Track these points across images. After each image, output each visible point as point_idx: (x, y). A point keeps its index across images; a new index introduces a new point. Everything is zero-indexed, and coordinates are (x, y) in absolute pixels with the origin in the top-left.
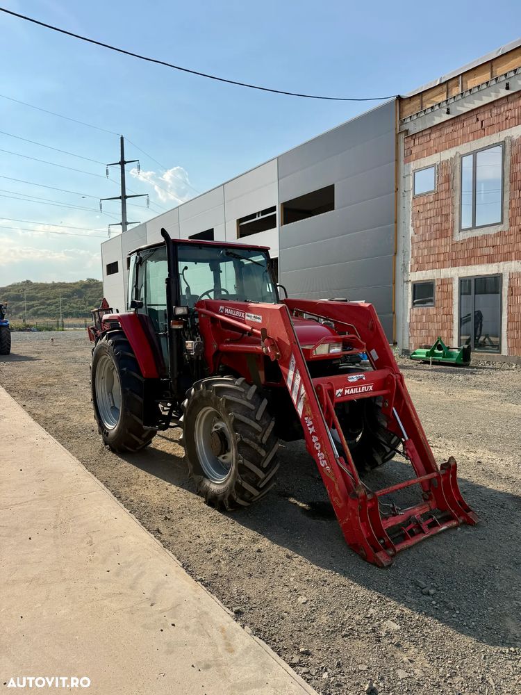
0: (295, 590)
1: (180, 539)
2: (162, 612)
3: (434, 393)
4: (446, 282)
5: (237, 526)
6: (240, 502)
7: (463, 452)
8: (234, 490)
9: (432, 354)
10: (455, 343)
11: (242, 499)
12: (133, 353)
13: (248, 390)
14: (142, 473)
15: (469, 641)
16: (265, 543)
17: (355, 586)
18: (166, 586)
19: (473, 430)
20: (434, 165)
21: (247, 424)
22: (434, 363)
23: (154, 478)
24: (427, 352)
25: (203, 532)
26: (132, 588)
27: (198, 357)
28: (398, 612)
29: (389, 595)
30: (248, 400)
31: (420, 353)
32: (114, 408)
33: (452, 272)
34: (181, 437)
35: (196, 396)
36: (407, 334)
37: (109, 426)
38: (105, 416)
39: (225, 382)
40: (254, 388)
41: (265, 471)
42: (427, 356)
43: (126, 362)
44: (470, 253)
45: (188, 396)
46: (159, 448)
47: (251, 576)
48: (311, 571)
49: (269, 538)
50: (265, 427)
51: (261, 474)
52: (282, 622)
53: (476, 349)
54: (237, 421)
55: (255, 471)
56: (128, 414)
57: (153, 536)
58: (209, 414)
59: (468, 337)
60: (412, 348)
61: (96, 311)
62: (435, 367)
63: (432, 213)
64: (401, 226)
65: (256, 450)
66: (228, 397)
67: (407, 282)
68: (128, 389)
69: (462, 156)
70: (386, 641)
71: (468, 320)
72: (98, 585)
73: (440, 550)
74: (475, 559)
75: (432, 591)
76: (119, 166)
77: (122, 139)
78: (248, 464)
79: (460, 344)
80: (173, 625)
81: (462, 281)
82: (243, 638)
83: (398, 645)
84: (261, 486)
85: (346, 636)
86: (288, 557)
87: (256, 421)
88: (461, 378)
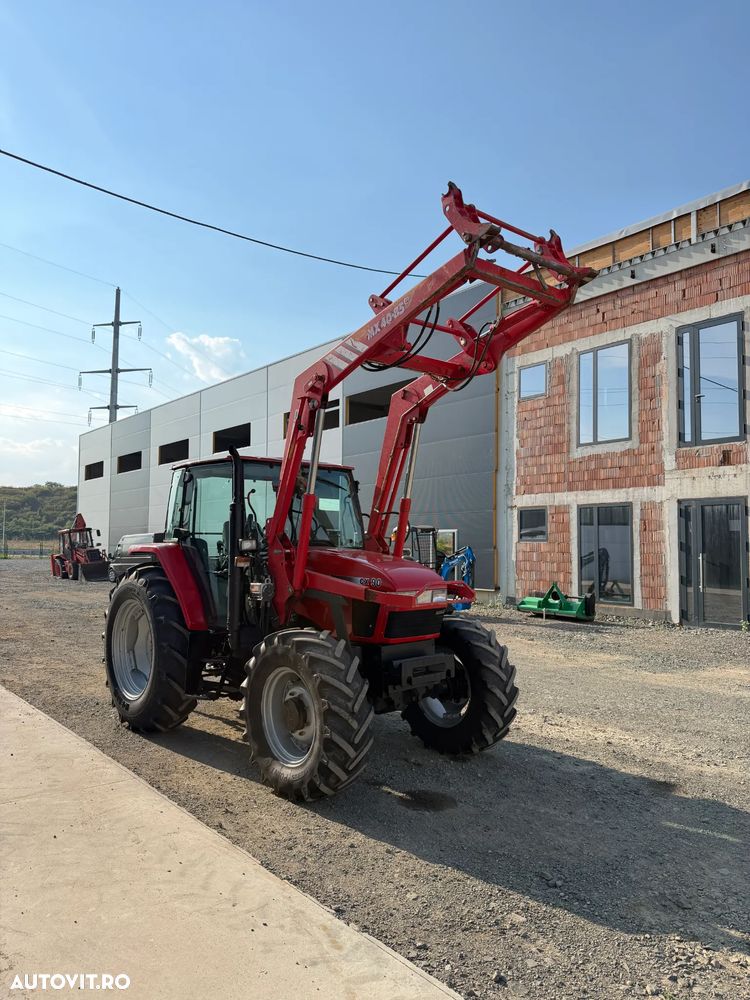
0: (402, 886)
1: (250, 835)
2: (248, 912)
3: (551, 656)
4: (562, 510)
5: (320, 820)
6: (324, 789)
7: (589, 731)
8: (316, 773)
9: (545, 604)
10: (574, 591)
11: (327, 785)
12: (174, 596)
13: (336, 646)
14: (180, 758)
15: (602, 930)
16: (358, 837)
17: (472, 880)
18: (246, 885)
19: (599, 703)
20: (544, 363)
21: (337, 688)
22: (548, 617)
23: (198, 764)
24: (540, 602)
25: (277, 827)
26: (205, 888)
27: (266, 603)
28: (522, 905)
29: (511, 888)
30: (336, 658)
31: (530, 603)
32: (136, 671)
33: (569, 498)
34: (242, 709)
35: (268, 654)
36: (513, 575)
37: (129, 696)
38: (123, 682)
39: (307, 635)
40: (343, 643)
41: (357, 747)
42: (539, 606)
43: (164, 610)
44: (592, 474)
45: (257, 654)
46: (196, 726)
47: (347, 873)
48: (418, 866)
49: (362, 832)
50: (358, 693)
51: (351, 752)
52: (392, 919)
53: (601, 600)
54: (324, 684)
55: (344, 747)
56: (164, 677)
57: (216, 831)
58: (284, 676)
59: (591, 583)
60: (519, 596)
61: (66, 532)
62: (550, 622)
63: (542, 422)
64: (503, 436)
65: (347, 721)
66: (312, 654)
67: (512, 507)
68: (165, 644)
69: (580, 354)
70: (511, 933)
71: (590, 560)
72: (161, 886)
73: (567, 840)
74: (606, 849)
75: (559, 883)
76: (112, 328)
77: (118, 292)
78: (337, 739)
79: (580, 593)
80: (265, 925)
81: (581, 509)
82: (350, 934)
83: (525, 936)
84: (350, 768)
85: (466, 929)
86: (388, 852)
87: (347, 684)
88: (584, 637)
